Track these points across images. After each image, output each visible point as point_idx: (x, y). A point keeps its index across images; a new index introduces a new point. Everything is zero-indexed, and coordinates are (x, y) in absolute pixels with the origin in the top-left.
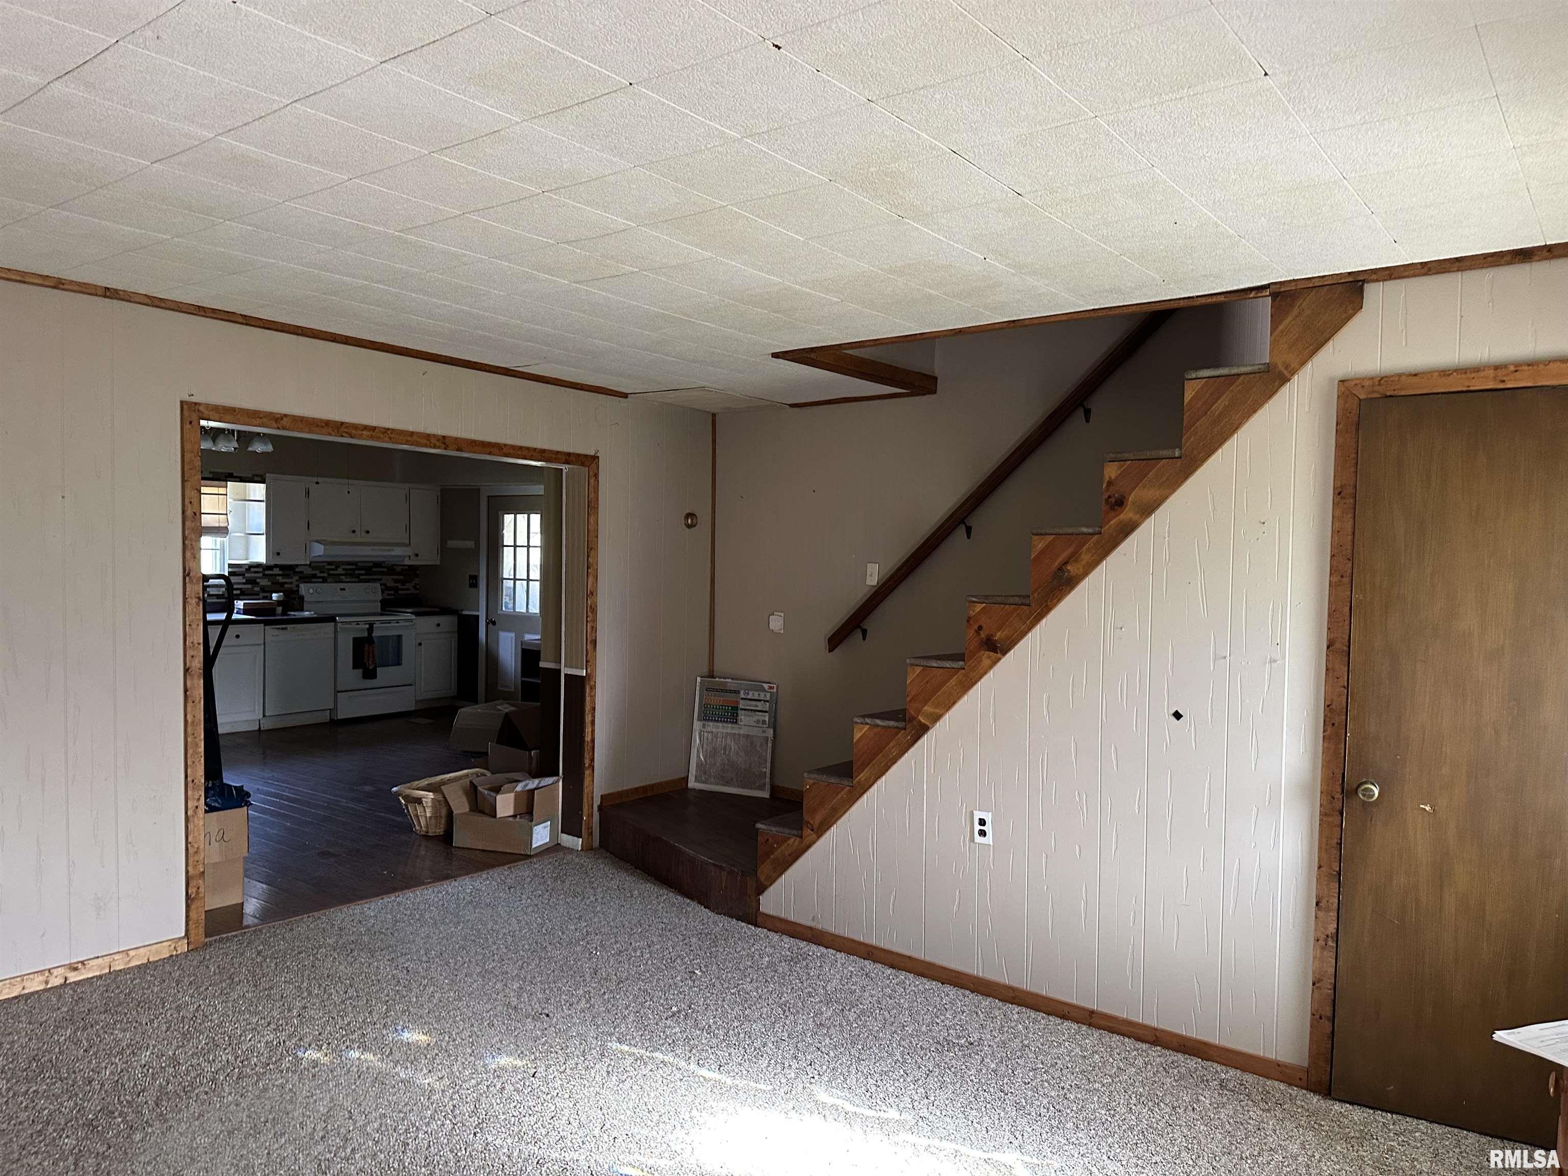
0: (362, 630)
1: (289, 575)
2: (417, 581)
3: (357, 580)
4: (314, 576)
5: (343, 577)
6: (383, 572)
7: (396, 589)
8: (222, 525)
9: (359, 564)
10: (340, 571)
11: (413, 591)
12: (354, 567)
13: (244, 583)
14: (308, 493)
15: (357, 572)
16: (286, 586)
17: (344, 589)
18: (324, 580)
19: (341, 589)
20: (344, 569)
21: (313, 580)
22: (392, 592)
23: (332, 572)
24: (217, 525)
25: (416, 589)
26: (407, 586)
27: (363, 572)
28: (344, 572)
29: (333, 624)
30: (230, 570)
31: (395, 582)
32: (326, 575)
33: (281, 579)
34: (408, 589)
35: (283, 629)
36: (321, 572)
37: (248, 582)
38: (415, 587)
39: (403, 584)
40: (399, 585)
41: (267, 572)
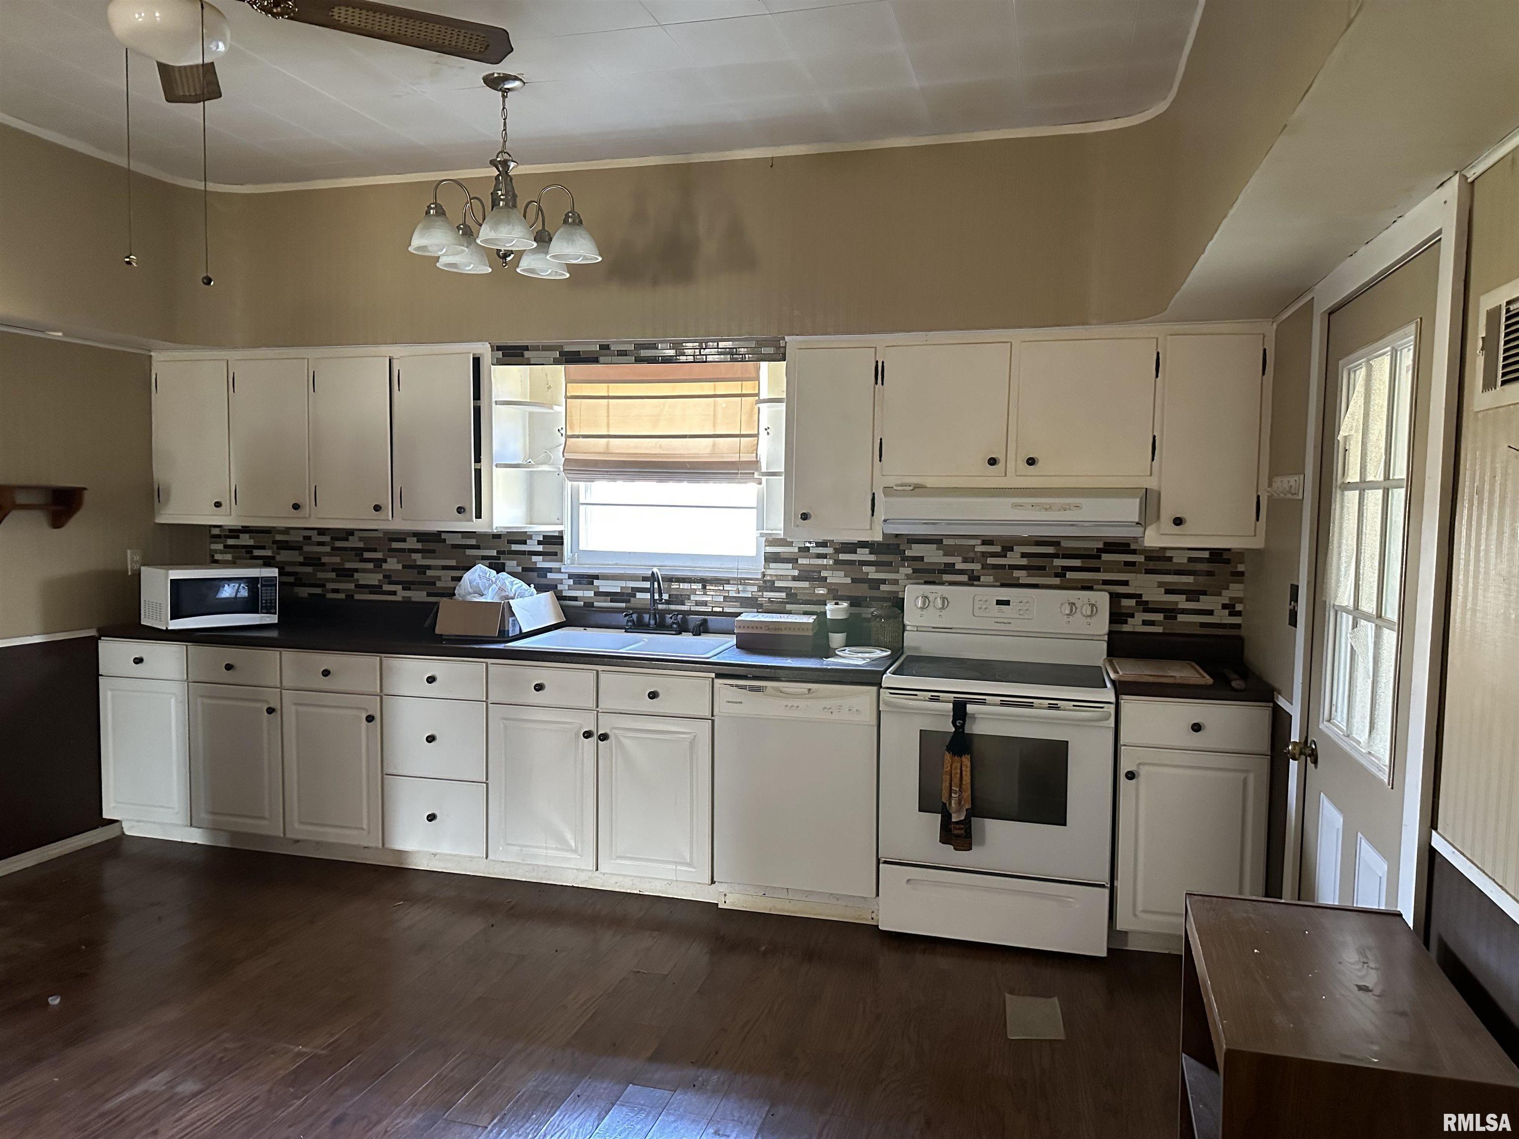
0: (941, 715)
1: (890, 564)
2: (1235, 590)
3: (1057, 581)
4: (949, 569)
5: (1020, 574)
6: (1133, 564)
7: (1171, 613)
8: (745, 458)
9: (1064, 544)
10: (1014, 558)
11: (1222, 617)
12: (1050, 550)
13: (794, 579)
14: (879, 373)
15: (1058, 562)
16: (883, 587)
17: (1007, 603)
18: (973, 579)
19: (999, 603)
20: (1023, 555)
21: (946, 577)
22: (1160, 617)
23: (990, 561)
24: (735, 458)
25: (1234, 613)
26: (1206, 602)
27: (1077, 563)
28: (1024, 562)
29: (875, 688)
30: (770, 549)
31: (1168, 592)
32: (976, 567)
33: (872, 573)
34: (1210, 613)
35: (753, 689)
36: (965, 561)
37: (805, 575)
38: (1230, 607)
39: (1193, 594)
40: (1181, 601)
41: (842, 557)
